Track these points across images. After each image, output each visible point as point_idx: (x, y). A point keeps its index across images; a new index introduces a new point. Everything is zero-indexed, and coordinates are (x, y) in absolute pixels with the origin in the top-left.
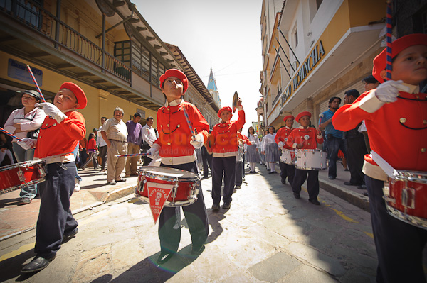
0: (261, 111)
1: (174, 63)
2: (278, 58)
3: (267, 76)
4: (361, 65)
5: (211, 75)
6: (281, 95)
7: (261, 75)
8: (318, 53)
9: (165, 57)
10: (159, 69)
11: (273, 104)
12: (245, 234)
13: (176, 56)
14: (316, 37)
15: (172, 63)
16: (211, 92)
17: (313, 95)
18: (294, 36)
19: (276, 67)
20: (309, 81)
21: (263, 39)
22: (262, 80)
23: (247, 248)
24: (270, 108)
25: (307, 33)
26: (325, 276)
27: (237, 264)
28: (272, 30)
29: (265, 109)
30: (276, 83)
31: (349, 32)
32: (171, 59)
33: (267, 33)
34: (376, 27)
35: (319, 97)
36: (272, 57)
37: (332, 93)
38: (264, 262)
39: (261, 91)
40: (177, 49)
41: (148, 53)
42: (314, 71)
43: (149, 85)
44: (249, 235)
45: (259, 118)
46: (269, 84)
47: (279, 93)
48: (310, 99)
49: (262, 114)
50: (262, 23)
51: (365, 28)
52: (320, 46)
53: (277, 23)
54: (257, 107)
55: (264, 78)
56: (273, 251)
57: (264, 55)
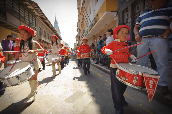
0: (77, 39)
1: (35, 11)
2: (83, 18)
3: (80, 25)
4: (109, 25)
5: (56, 21)
6: (85, 33)
7: (78, 24)
8: (96, 19)
9: (29, 7)
10: (25, 13)
11: (82, 37)
12: (65, 87)
13: (36, 8)
14: (96, 12)
15: (33, 11)
16: (56, 29)
17: (95, 34)
18: (89, 10)
19: (83, 22)
20: (94, 29)
21: (78, 9)
22: (78, 26)
23: (65, 93)
24: (81, 38)
25: (94, 10)
26: (91, 96)
27: (60, 99)
28: (81, 6)
29: (79, 38)
30: (83, 28)
31: (105, 13)
32: (33, 9)
33: (80, 7)
34: (113, 13)
35: (97, 35)
36: (82, 17)
37: (100, 34)
38: (71, 96)
39: (77, 30)
40: (36, 4)
41: (18, 3)
42: (95, 25)
43: (19, 21)
44: (67, 88)
45: (77, 42)
46: (80, 28)
47: (84, 32)
48: (94, 36)
49: (78, 40)
50: (78, 2)
51: (110, 13)
52: (97, 16)
53: (83, 4)
54: (76, 37)
55: (78, 25)
56: (75, 92)
57: (79, 16)
